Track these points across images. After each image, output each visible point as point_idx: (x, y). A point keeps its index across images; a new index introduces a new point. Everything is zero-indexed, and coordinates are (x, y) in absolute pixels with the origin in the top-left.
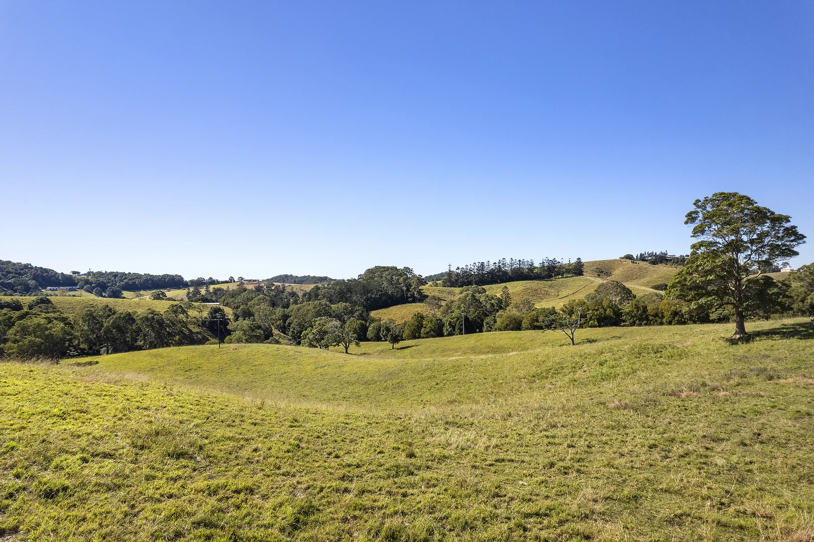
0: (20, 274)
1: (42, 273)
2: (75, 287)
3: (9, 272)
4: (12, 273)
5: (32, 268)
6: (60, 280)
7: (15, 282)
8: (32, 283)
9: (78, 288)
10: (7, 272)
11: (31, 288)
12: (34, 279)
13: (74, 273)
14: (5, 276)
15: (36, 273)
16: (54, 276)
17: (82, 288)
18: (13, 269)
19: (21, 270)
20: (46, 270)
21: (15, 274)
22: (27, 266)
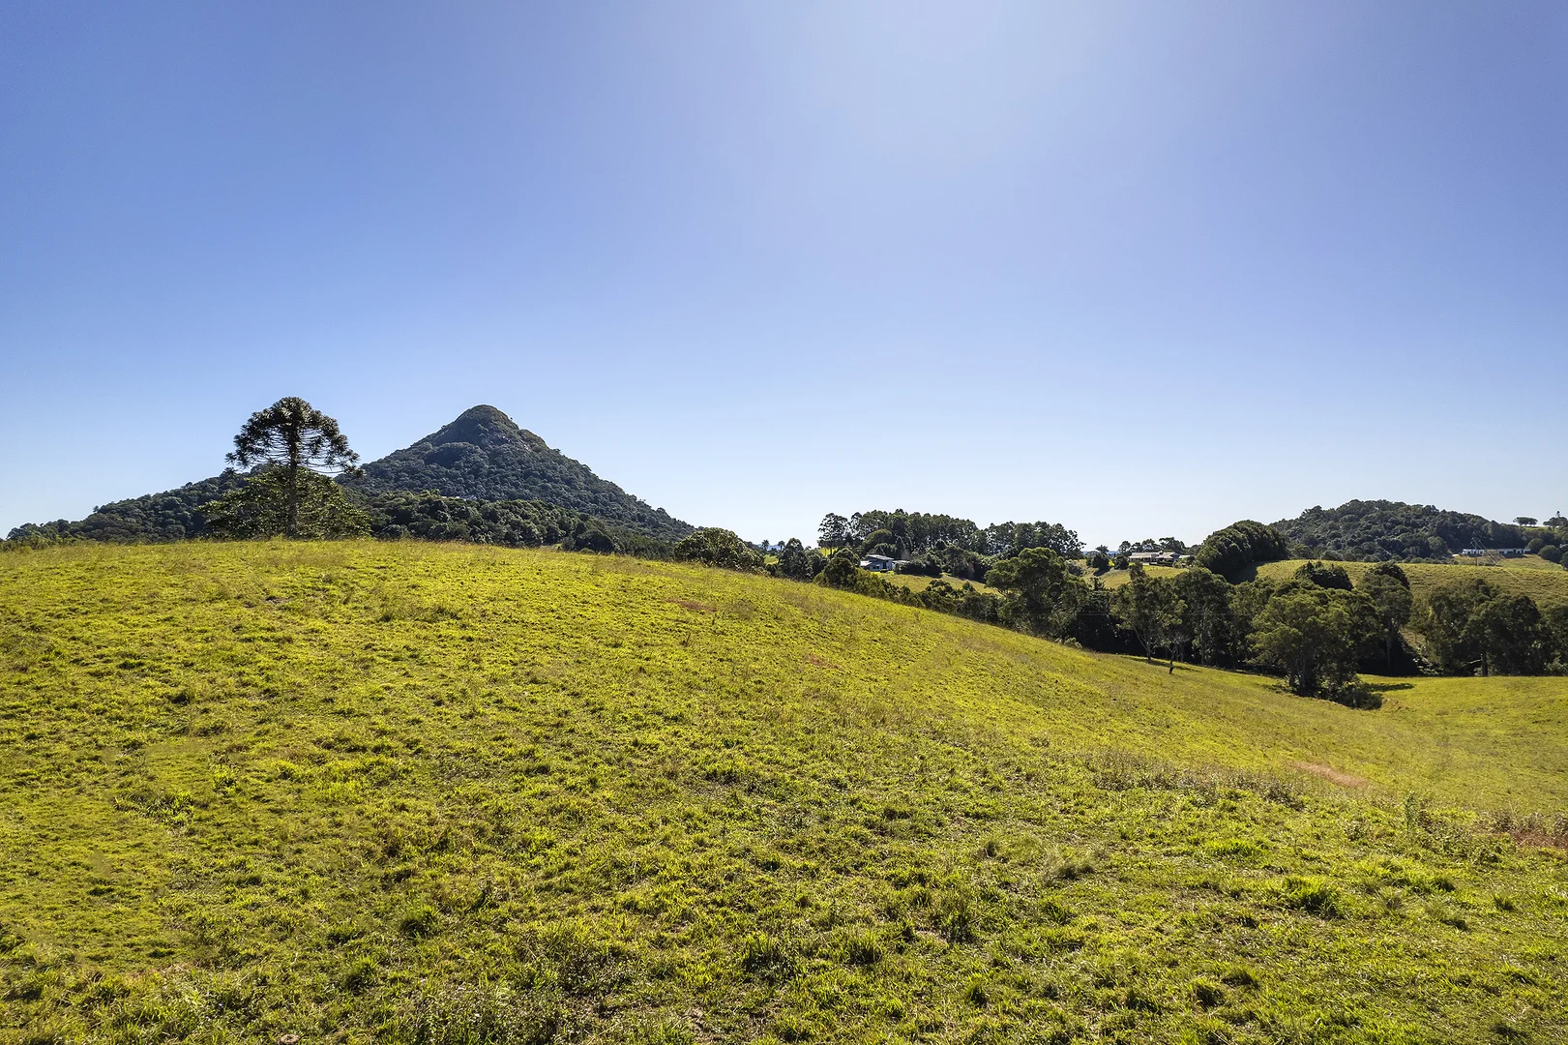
0: (1415, 526)
1: (1455, 522)
2: (1520, 550)
3: (1397, 523)
4: (1401, 523)
5: (1436, 513)
6: (1489, 536)
7: (1404, 541)
8: (1434, 541)
9: (1527, 553)
10: (1393, 522)
11: (1432, 551)
12: (1438, 534)
13: (1523, 521)
14: (1390, 529)
15: (1442, 523)
16: (1478, 528)
17: (1534, 551)
18: (1403, 516)
19: (1418, 517)
20: (1463, 518)
21: (1407, 525)
22: (1430, 511)
